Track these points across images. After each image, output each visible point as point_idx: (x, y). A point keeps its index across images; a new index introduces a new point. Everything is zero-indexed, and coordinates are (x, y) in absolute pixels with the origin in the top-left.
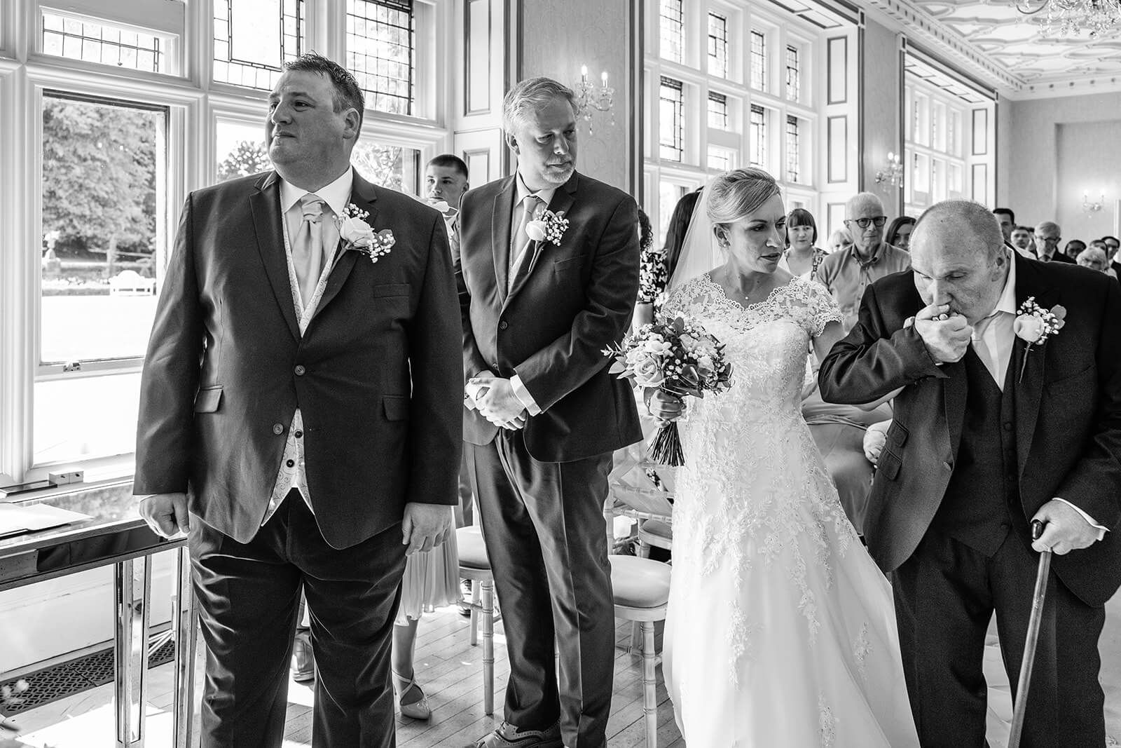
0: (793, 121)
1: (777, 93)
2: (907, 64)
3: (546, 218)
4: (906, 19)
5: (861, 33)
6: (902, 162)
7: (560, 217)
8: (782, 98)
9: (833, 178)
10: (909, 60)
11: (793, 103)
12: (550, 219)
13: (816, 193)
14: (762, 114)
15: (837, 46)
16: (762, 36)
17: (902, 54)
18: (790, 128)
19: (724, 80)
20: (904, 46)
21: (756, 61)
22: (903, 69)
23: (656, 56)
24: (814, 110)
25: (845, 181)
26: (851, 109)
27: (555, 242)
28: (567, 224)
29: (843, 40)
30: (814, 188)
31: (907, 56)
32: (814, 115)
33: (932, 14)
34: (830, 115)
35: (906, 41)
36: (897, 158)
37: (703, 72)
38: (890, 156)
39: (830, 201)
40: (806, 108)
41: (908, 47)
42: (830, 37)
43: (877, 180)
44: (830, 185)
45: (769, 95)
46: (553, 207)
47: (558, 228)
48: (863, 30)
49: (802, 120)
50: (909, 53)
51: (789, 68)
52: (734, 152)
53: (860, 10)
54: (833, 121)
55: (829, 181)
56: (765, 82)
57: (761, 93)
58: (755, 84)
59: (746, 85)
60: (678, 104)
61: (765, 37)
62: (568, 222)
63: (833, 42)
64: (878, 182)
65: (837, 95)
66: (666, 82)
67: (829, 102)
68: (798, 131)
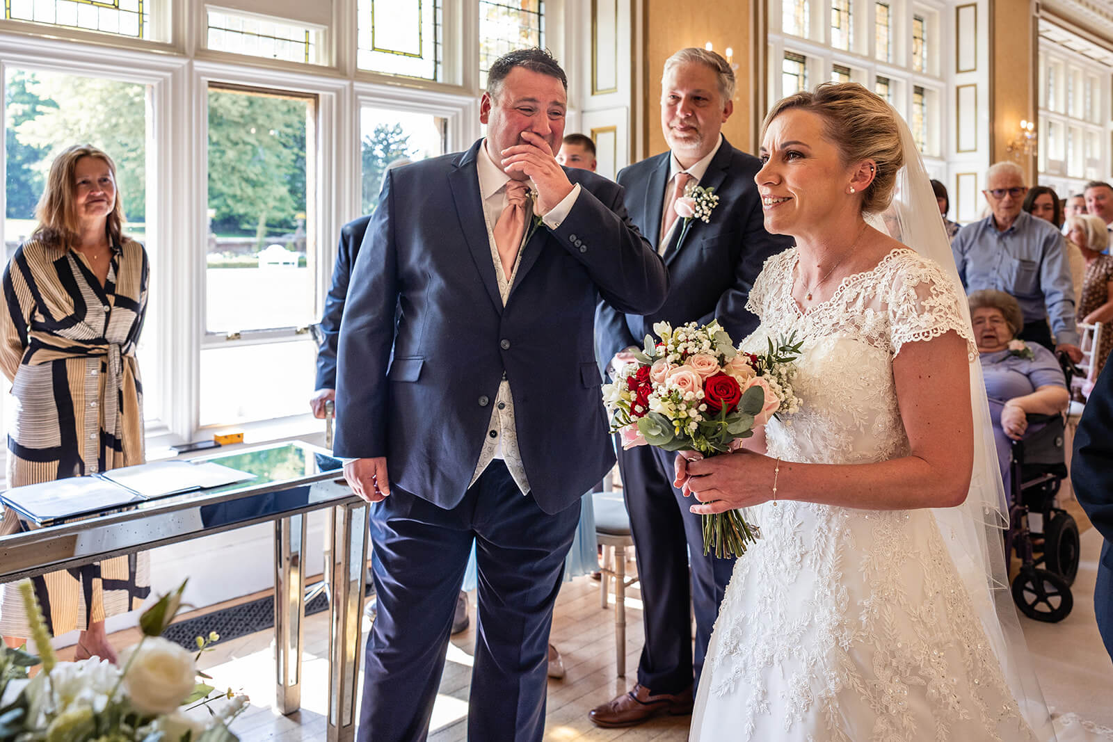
0: (920, 91)
1: (903, 63)
2: (1041, 29)
3: (695, 195)
6: (1036, 130)
7: (711, 193)
8: (908, 68)
9: (963, 147)
10: (1043, 25)
11: (920, 73)
12: (699, 195)
13: (942, 164)
14: (889, 86)
15: (967, 14)
16: (887, 6)
17: (1035, 20)
18: (917, 98)
19: (848, 53)
20: (1038, 11)
21: (882, 33)
22: (1036, 34)
23: (779, 31)
24: (942, 78)
25: (975, 150)
26: (982, 78)
27: (704, 218)
28: (716, 201)
29: (972, 9)
30: (941, 158)
31: (1042, 23)
32: (942, 85)
34: (959, 84)
35: (1040, 6)
36: (1031, 126)
37: (827, 44)
38: (1024, 124)
39: (960, 171)
40: (933, 78)
41: (1042, 12)
42: (959, 4)
43: (1009, 149)
44: (960, 154)
45: (895, 66)
46: (704, 183)
47: (707, 205)
49: (930, 91)
50: (1043, 18)
51: (915, 38)
54: (962, 90)
55: (958, 150)
56: (891, 52)
57: (887, 64)
58: (880, 56)
59: (871, 57)
60: (801, 78)
61: (890, 8)
62: (718, 198)
63: (962, 11)
64: (1010, 152)
65: (966, 63)
66: (789, 56)
67: (958, 71)
68: (925, 101)
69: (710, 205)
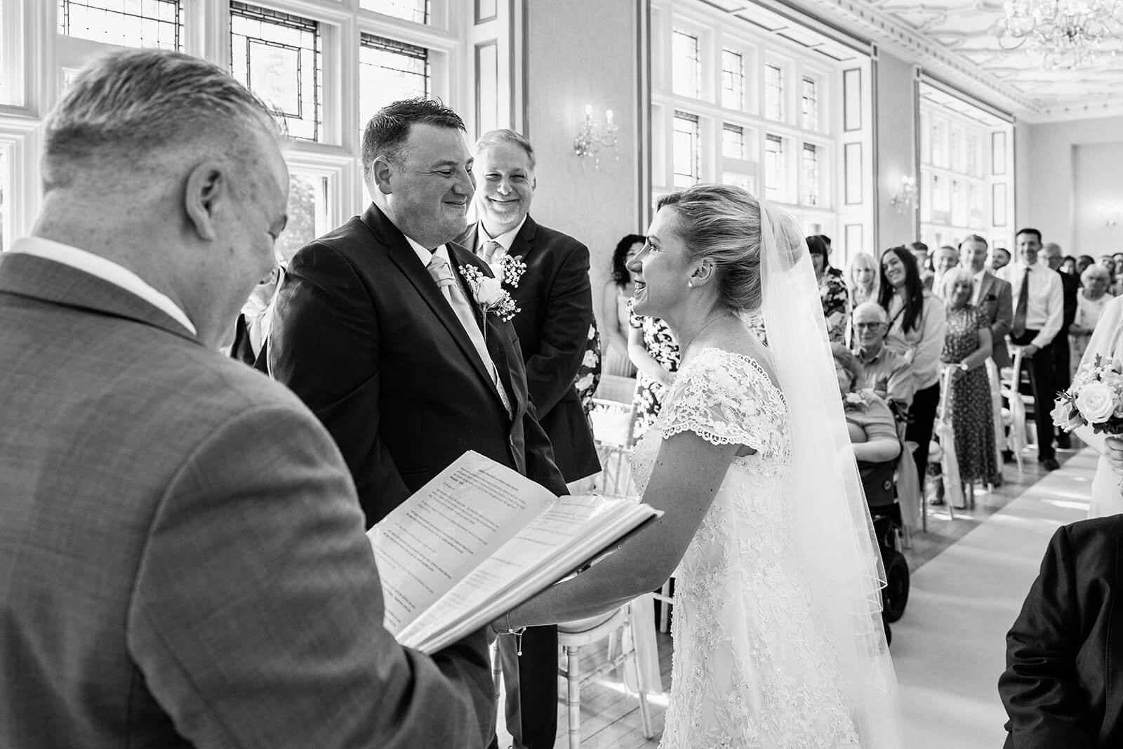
0: (812, 148)
1: (793, 122)
2: (921, 91)
3: (504, 262)
4: (919, 51)
5: (875, 65)
6: (918, 184)
7: (518, 262)
8: (798, 127)
9: (850, 200)
10: (923, 89)
11: (811, 132)
12: (508, 262)
13: (832, 216)
14: (780, 142)
15: (852, 78)
16: (779, 70)
17: (916, 84)
18: (807, 153)
19: (740, 113)
20: (918, 76)
21: (772, 95)
22: (917, 95)
23: (669, 91)
24: (831, 137)
25: (861, 203)
26: (866, 136)
27: (513, 283)
28: (524, 268)
29: (857, 72)
30: (831, 210)
31: (922, 86)
32: (832, 142)
33: (945, 45)
34: (847, 142)
35: (921, 71)
36: (912, 181)
37: (718, 105)
38: (905, 179)
39: (848, 222)
40: (823, 135)
41: (923, 77)
42: (846, 69)
43: (893, 202)
44: (848, 207)
45: (787, 125)
46: (512, 252)
47: (516, 271)
48: (876, 62)
49: (820, 148)
50: (923, 81)
51: (806, 98)
52: (751, 178)
53: (873, 44)
54: (848, 147)
55: (846, 203)
56: (782, 112)
57: (779, 123)
58: (771, 114)
59: (761, 117)
60: (694, 136)
61: (782, 70)
62: (525, 266)
63: (848, 74)
64: (894, 204)
65: (852, 123)
66: (680, 115)
67: (845, 130)
68: (816, 157)
69: (519, 271)
